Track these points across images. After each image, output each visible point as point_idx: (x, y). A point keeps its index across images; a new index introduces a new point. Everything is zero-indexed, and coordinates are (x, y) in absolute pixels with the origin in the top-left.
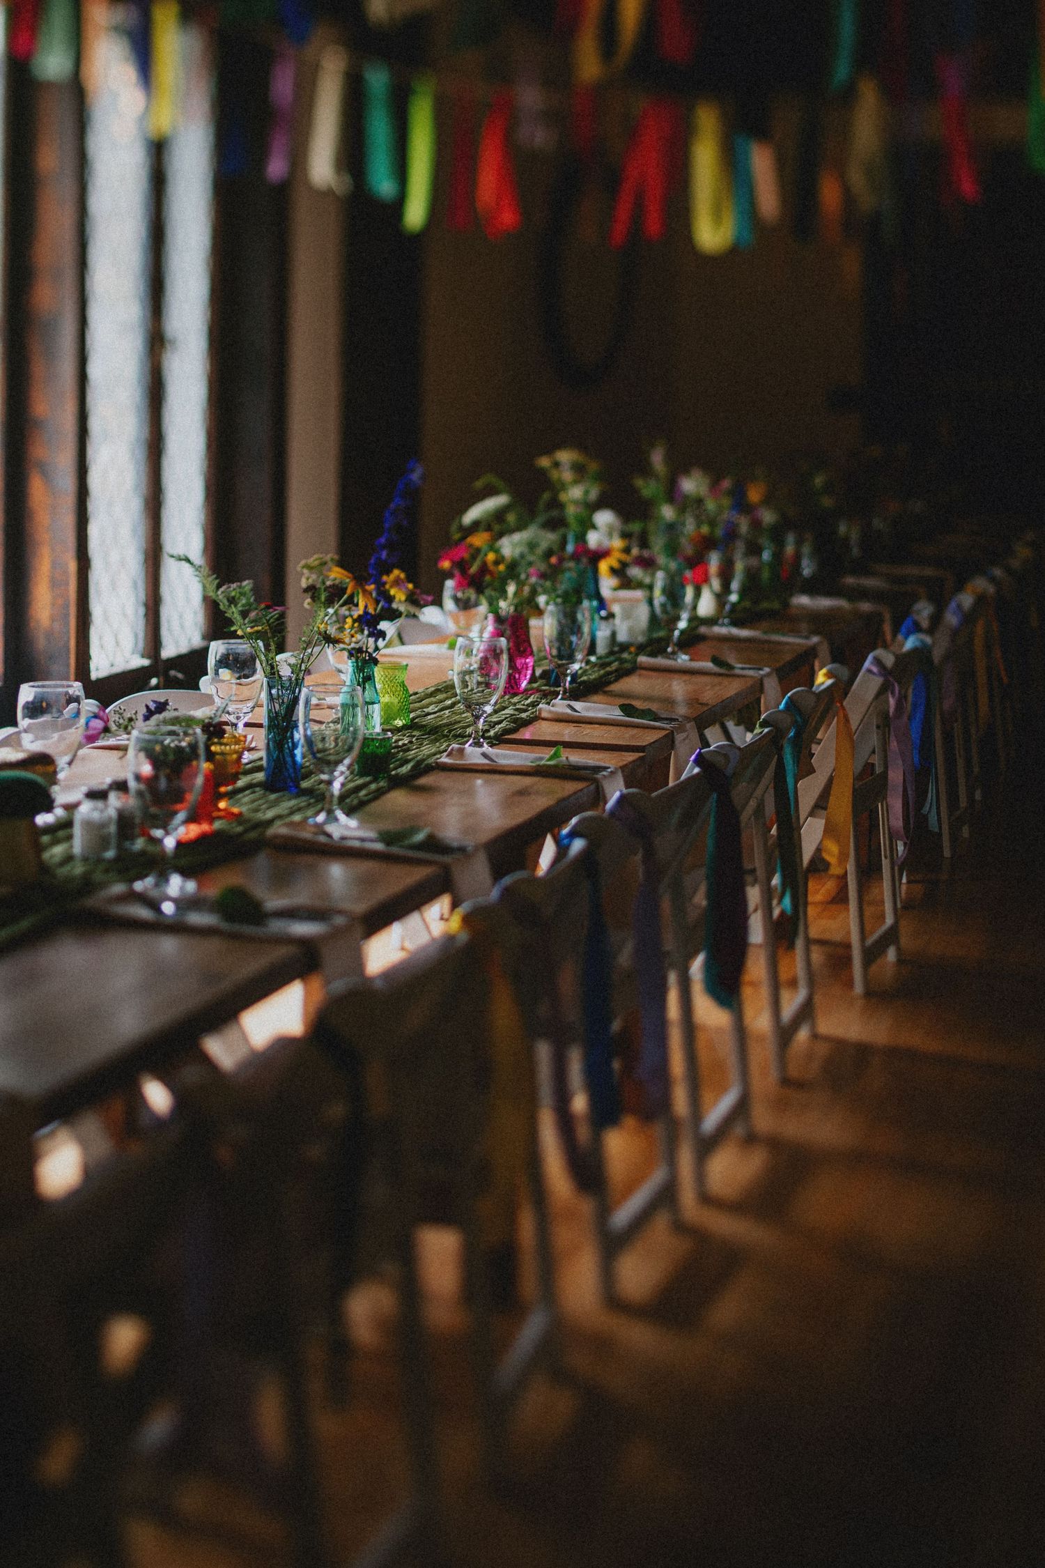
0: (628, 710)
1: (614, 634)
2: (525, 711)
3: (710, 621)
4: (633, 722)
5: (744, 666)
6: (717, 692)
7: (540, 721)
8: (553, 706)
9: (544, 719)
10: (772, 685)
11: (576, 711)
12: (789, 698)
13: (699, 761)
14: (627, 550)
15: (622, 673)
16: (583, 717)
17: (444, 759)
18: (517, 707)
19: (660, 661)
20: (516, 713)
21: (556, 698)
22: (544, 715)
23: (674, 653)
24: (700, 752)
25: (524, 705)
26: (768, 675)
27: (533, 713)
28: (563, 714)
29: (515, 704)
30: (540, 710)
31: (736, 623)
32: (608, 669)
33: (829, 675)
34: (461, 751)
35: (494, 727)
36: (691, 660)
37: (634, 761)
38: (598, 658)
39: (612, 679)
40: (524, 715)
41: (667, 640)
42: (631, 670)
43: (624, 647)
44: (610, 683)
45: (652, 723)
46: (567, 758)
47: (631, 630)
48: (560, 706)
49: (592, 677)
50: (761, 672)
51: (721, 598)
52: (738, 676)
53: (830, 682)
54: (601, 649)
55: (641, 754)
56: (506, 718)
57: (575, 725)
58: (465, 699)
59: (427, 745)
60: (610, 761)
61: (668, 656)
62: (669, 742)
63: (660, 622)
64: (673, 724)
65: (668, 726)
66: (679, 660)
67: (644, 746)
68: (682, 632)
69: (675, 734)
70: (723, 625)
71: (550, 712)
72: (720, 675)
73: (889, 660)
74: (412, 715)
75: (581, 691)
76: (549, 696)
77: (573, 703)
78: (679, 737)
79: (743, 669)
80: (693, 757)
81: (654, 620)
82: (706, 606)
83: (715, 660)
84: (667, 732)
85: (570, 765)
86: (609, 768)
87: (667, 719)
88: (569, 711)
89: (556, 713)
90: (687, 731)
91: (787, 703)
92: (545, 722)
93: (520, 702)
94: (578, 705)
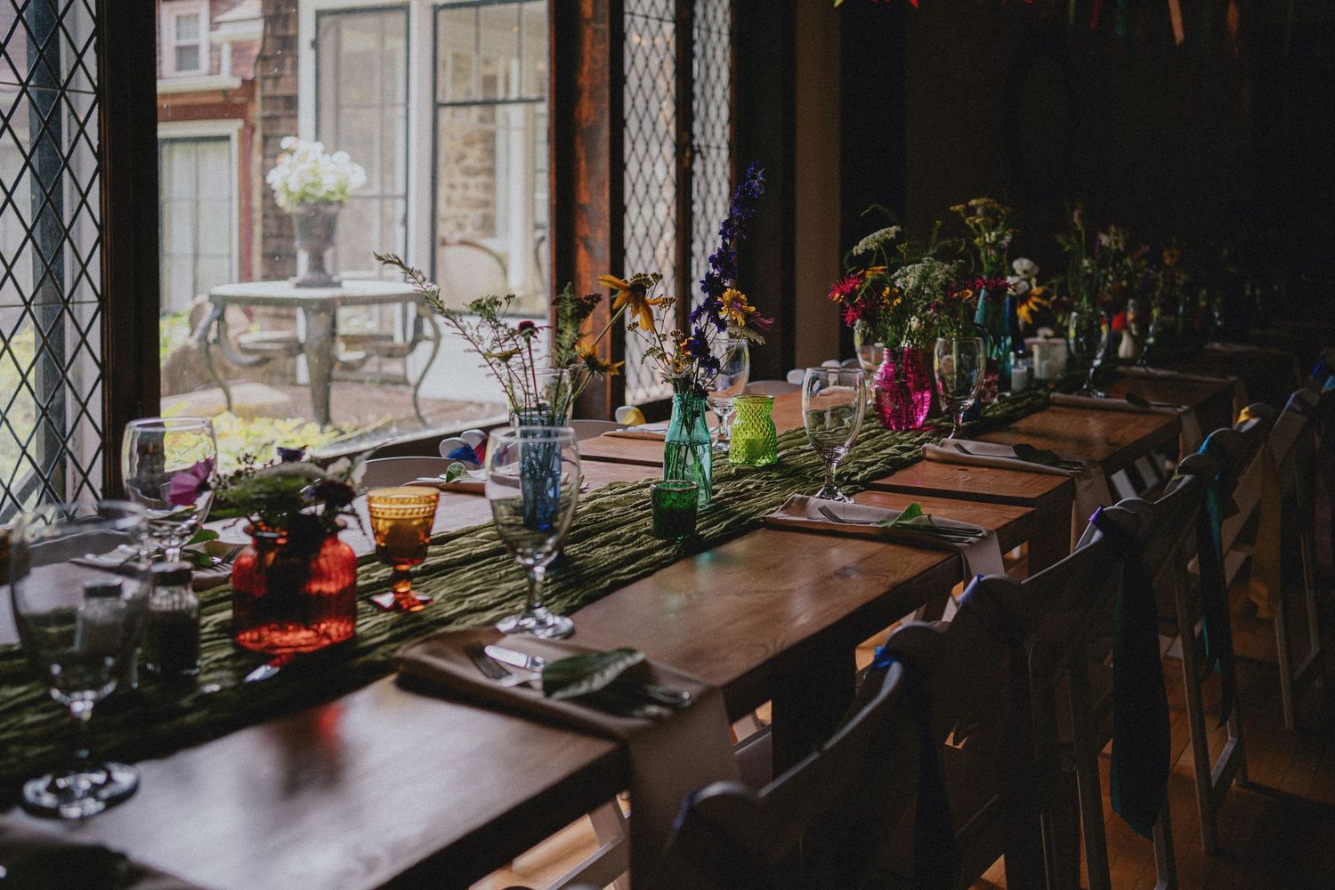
0: (1023, 451)
1: (1031, 371)
2: (909, 449)
3: (1127, 362)
4: (1026, 466)
5: (1160, 403)
6: (1133, 430)
7: (925, 461)
8: (942, 446)
9: (930, 460)
10: (1190, 426)
11: (966, 452)
12: (1211, 438)
13: (1101, 522)
14: (1045, 296)
15: (1032, 410)
16: (975, 459)
17: (779, 515)
18: (903, 445)
19: (1074, 397)
20: (898, 452)
21: (947, 437)
22: (928, 454)
23: (1089, 389)
24: (1101, 511)
25: (912, 443)
26: (1186, 413)
27: (917, 453)
28: (951, 455)
29: (901, 442)
30: (925, 449)
31: (1152, 364)
32: (1019, 405)
33: (1251, 414)
34: (803, 504)
35: (865, 469)
36: (1106, 397)
37: (1018, 519)
38: (1012, 394)
39: (1021, 415)
40: (905, 456)
41: (1084, 378)
42: (1044, 406)
43: (1042, 383)
44: (1018, 419)
45: (1051, 468)
46: (929, 516)
47: (1049, 367)
48: (949, 445)
49: (997, 413)
50: (1179, 410)
51: (1138, 341)
52: (1154, 413)
53: (1254, 421)
54: (1015, 385)
55: (1030, 509)
56: (883, 458)
57: (961, 467)
58: (816, 440)
59: (776, 491)
60: (987, 519)
61: (1083, 393)
62: (1068, 491)
63: (1077, 361)
64: (1076, 469)
65: (1068, 472)
66: (1095, 397)
67: (1034, 499)
68: (1097, 369)
69: (1077, 481)
70: (1141, 365)
71: (935, 452)
72: (1136, 412)
73: (1314, 399)
74: (778, 455)
75: (979, 427)
76: (942, 432)
77: (962, 442)
78: (1082, 485)
79: (1159, 406)
80: (1093, 516)
81: (1071, 359)
82: (1125, 348)
83: (1129, 397)
84: (1067, 479)
85: (932, 527)
86: (981, 532)
87: (1068, 463)
88: (956, 451)
89: (944, 454)
90: (1091, 477)
91: (1208, 445)
92: (930, 463)
93: (909, 439)
94: (969, 445)
